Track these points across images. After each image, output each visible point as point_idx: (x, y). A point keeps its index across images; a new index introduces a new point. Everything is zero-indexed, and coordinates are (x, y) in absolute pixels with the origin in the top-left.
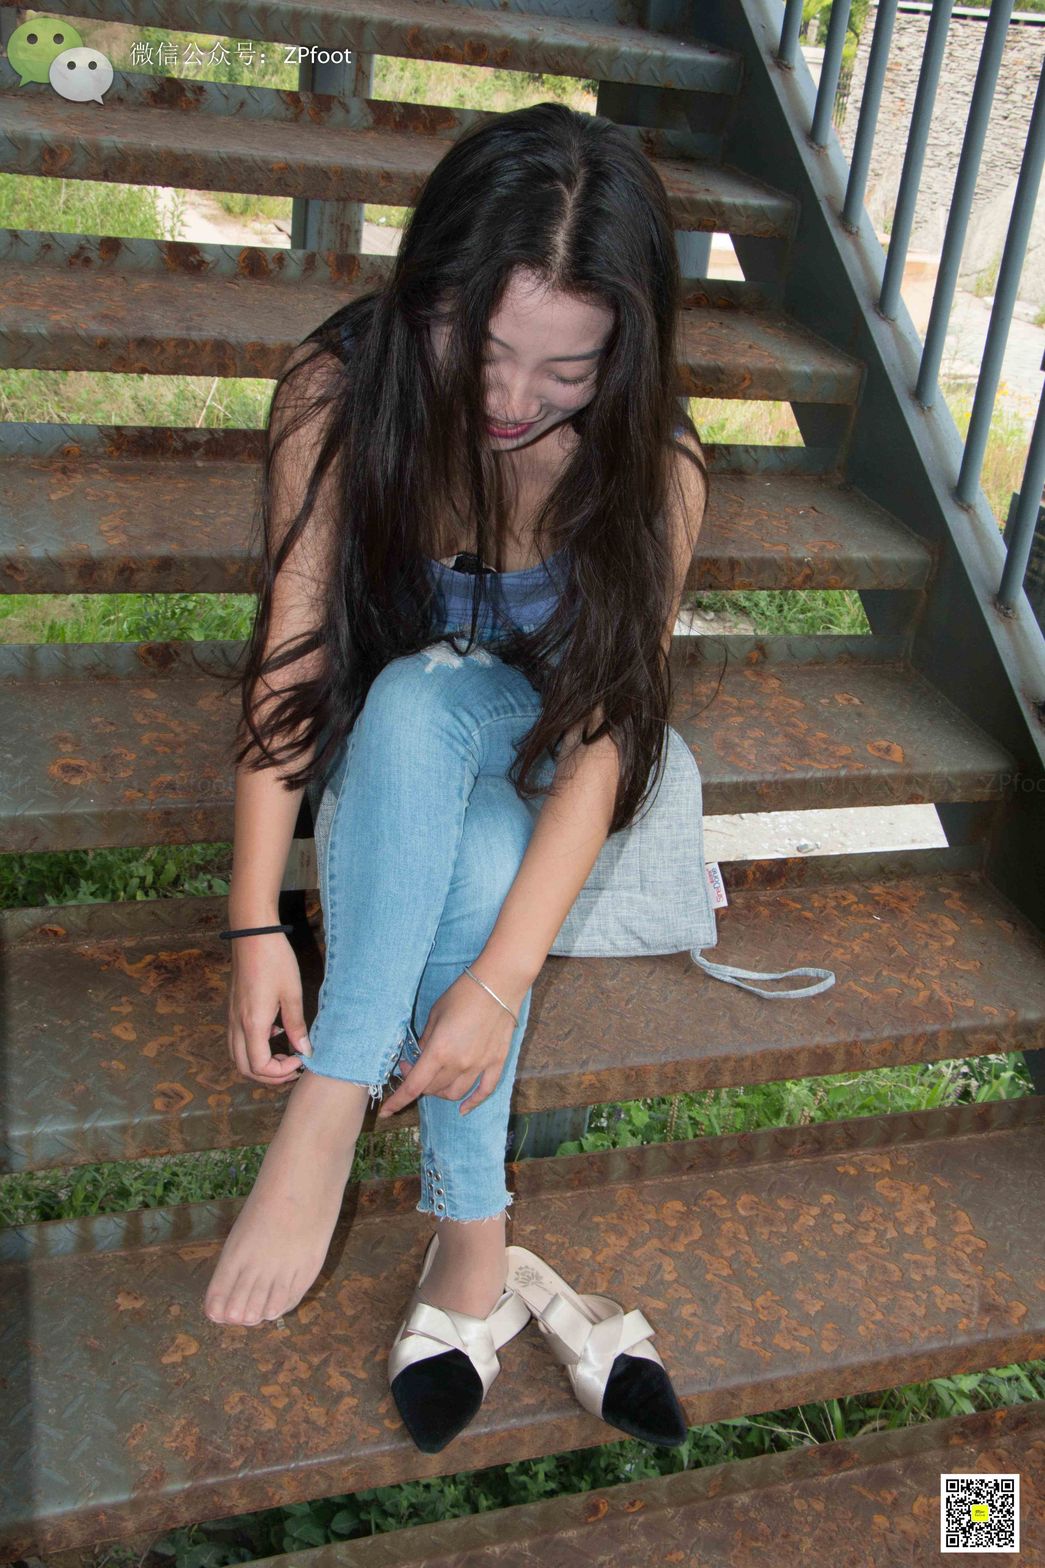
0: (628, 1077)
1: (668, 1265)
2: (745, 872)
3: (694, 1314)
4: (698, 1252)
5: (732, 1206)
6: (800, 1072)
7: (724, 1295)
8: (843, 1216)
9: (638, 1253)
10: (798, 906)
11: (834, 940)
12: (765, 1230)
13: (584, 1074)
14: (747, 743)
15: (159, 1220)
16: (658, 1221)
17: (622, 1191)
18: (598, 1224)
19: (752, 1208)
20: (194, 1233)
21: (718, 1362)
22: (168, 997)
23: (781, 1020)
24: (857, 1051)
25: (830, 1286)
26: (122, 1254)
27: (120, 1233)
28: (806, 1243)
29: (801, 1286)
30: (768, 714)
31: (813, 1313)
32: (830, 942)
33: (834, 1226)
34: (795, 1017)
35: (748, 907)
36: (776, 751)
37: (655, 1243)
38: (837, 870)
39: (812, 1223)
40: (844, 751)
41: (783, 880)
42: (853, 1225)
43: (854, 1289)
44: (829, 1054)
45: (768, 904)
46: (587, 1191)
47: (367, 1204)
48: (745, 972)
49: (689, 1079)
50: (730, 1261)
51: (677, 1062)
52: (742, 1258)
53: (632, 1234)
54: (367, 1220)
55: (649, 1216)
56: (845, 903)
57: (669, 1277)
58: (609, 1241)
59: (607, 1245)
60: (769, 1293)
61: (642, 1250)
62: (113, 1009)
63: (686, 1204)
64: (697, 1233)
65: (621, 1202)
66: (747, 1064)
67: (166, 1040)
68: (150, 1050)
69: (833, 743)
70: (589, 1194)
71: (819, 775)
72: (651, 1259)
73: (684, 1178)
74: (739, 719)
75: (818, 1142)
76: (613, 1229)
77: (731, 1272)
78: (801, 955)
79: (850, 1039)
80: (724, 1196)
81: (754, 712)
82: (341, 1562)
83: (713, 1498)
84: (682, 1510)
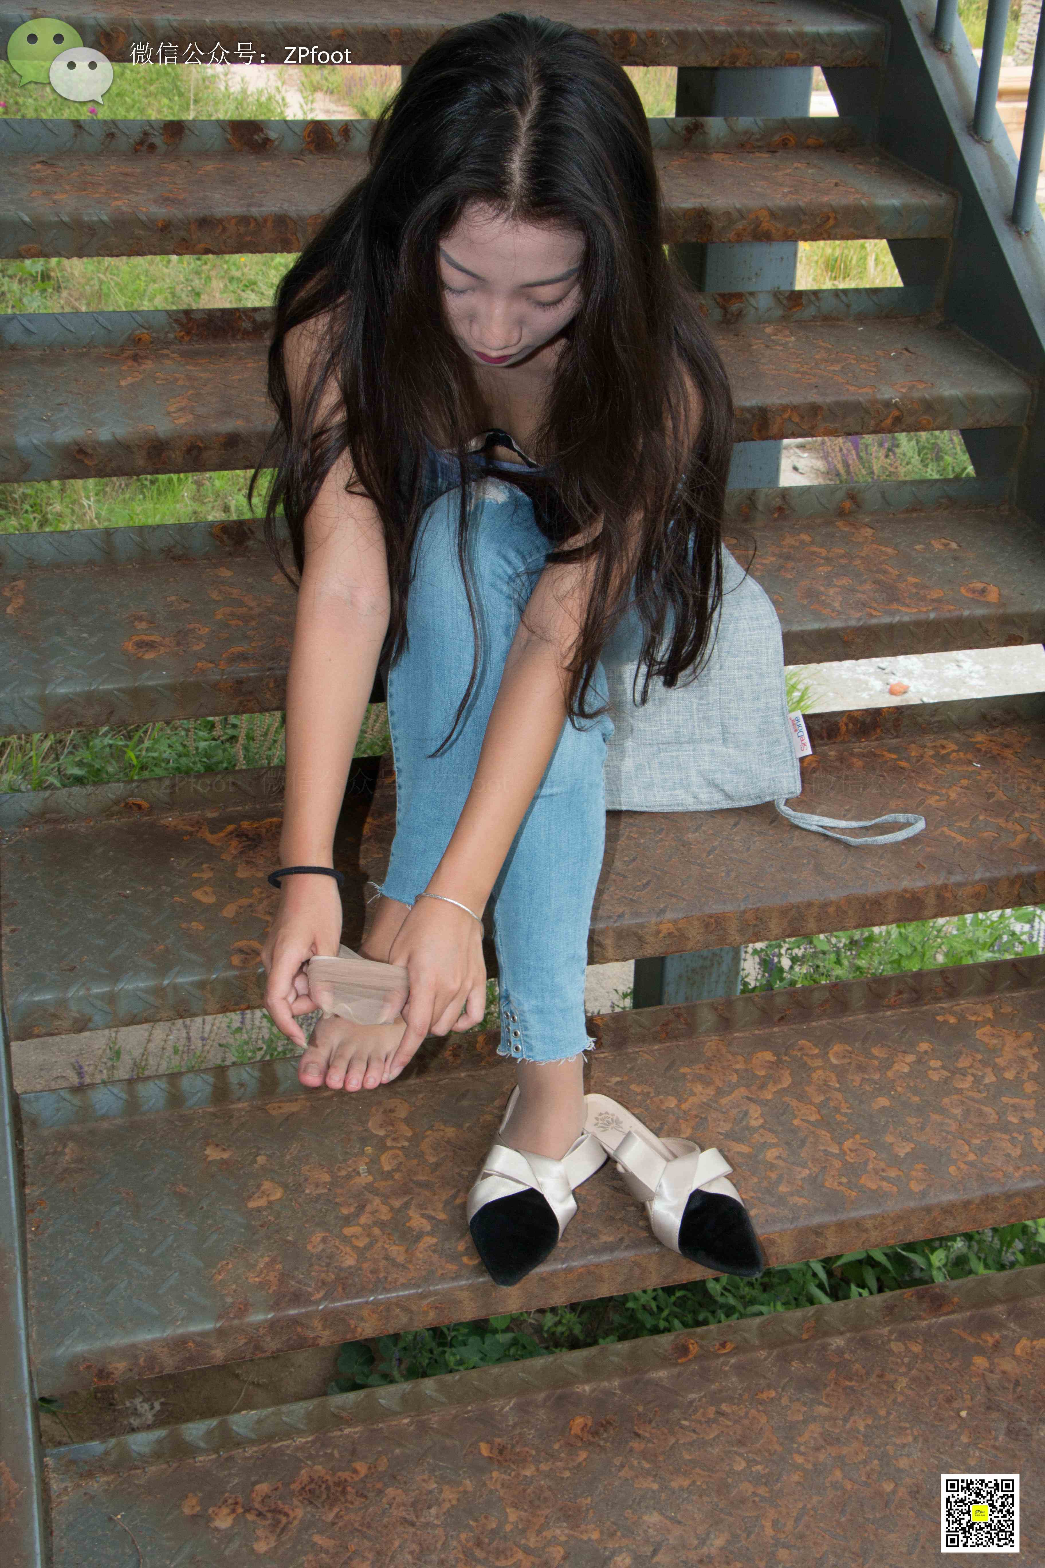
0: (707, 925)
1: (755, 1111)
2: (836, 724)
3: (779, 1158)
4: (787, 1099)
5: (824, 1055)
6: (889, 918)
7: (811, 1139)
8: (940, 1063)
9: (724, 1101)
10: (894, 756)
11: (929, 788)
12: (858, 1078)
13: (661, 923)
14: (832, 592)
15: (245, 1076)
16: (746, 1070)
17: (711, 1043)
18: (684, 1075)
19: (845, 1057)
20: (281, 1088)
21: (802, 1201)
22: (248, 862)
23: (868, 865)
24: (948, 895)
25: (922, 1129)
26: (211, 1110)
27: (209, 1089)
28: (899, 1089)
29: (891, 1129)
30: (858, 562)
31: (902, 1155)
32: (924, 790)
33: (930, 1072)
34: (882, 863)
35: (842, 760)
36: (863, 597)
37: (742, 1091)
38: (936, 719)
39: (906, 1069)
40: (936, 594)
41: (878, 731)
42: (949, 1071)
43: (947, 1132)
44: (918, 898)
45: (862, 755)
46: (675, 1043)
47: (450, 1058)
48: (832, 820)
49: (772, 926)
50: (820, 1107)
51: (758, 909)
52: (832, 1104)
53: (719, 1083)
54: (452, 1075)
55: (737, 1066)
56: (944, 752)
57: (754, 1123)
58: (695, 1089)
59: (694, 1094)
60: (858, 1137)
61: (729, 1098)
62: (195, 875)
63: (776, 1054)
64: (786, 1082)
65: (709, 1054)
66: (831, 910)
67: (245, 901)
68: (229, 911)
69: (925, 587)
70: (677, 1046)
71: (906, 619)
72: (738, 1106)
73: (776, 1029)
74: (827, 569)
75: (916, 992)
76: (700, 1079)
77: (819, 1117)
78: (893, 804)
79: (939, 883)
80: (816, 1046)
81: (843, 561)
82: (431, 1397)
83: (806, 1340)
84: (775, 1352)
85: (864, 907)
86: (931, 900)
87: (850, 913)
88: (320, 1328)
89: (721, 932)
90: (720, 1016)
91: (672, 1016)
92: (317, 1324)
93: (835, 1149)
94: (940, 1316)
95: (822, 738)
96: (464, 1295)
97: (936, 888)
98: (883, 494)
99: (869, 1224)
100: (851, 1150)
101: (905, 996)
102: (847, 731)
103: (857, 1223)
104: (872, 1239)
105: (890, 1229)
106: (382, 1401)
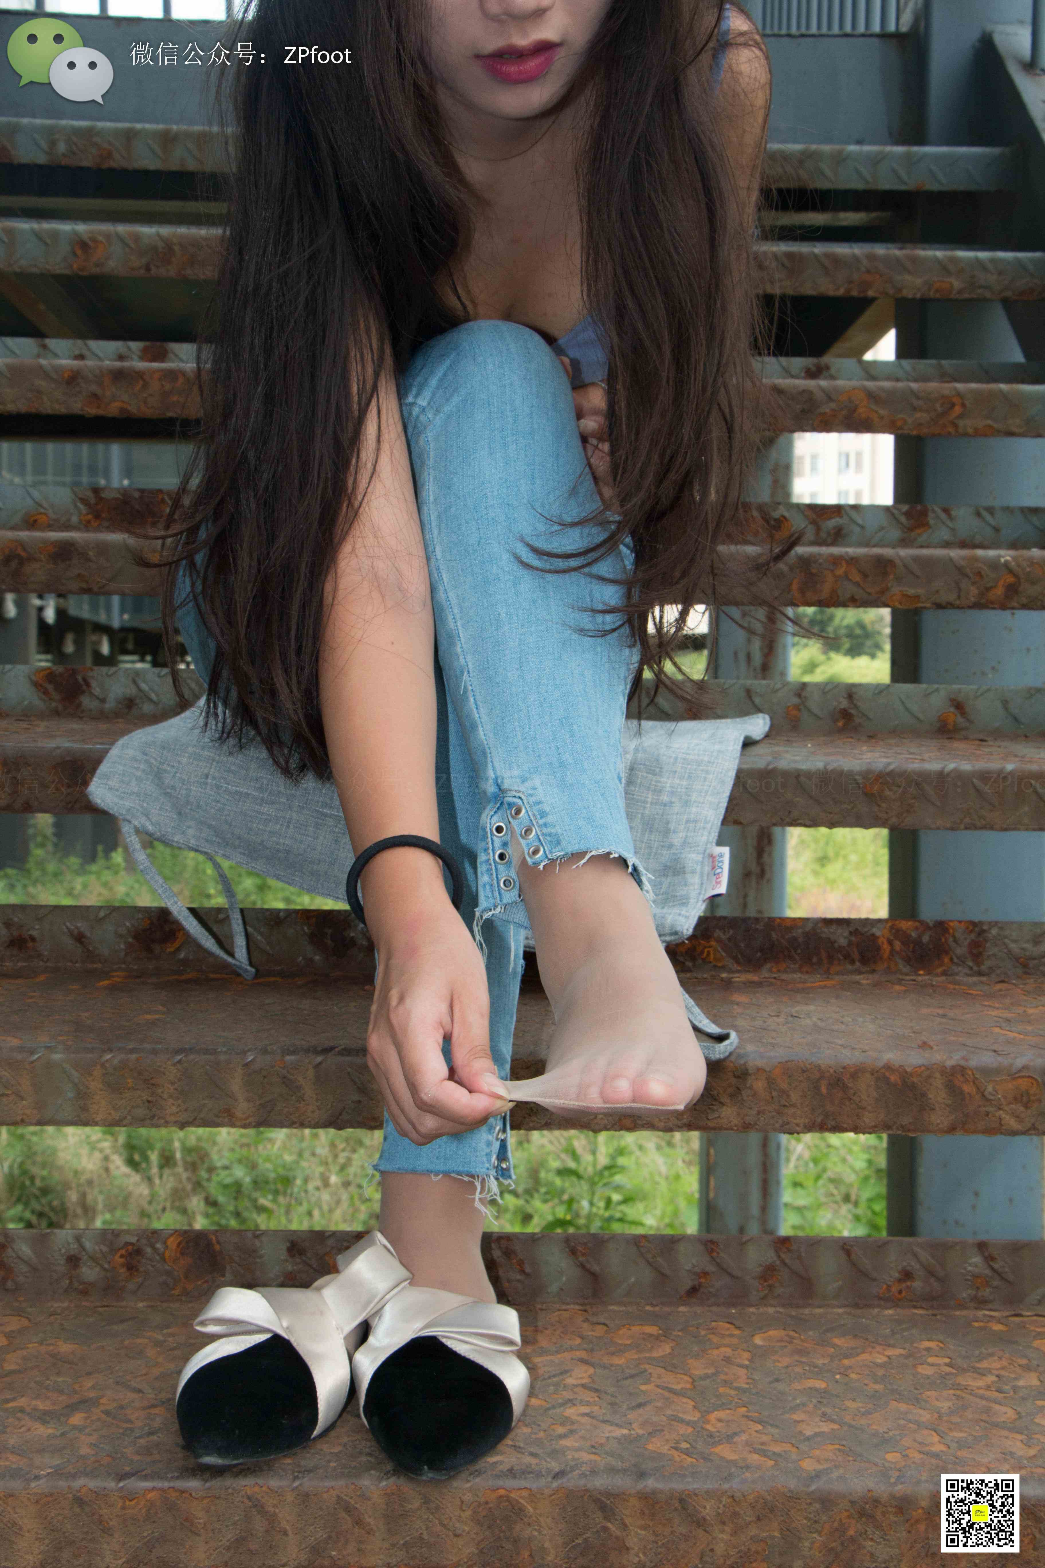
1: (583, 1372)
3: (586, 1415)
4: (645, 1366)
5: (746, 1337)
7: (657, 1404)
16: (601, 1338)
21: (589, 1458)
24: (968, 1088)
25: (866, 1413)
28: (853, 1375)
29: (809, 1409)
31: (809, 1433)
33: (921, 1367)
37: (578, 1354)
73: (682, 1309)
77: (689, 1387)
79: (950, 1063)
80: (740, 1329)
85: (817, 1088)
86: (938, 1094)
87: (795, 1097)
90: (582, 1266)
93: (694, 1416)
95: (853, 962)
97: (943, 1071)
99: (709, 1510)
100: (719, 1420)
101: (917, 1284)
102: (892, 952)
105: (752, 1531)
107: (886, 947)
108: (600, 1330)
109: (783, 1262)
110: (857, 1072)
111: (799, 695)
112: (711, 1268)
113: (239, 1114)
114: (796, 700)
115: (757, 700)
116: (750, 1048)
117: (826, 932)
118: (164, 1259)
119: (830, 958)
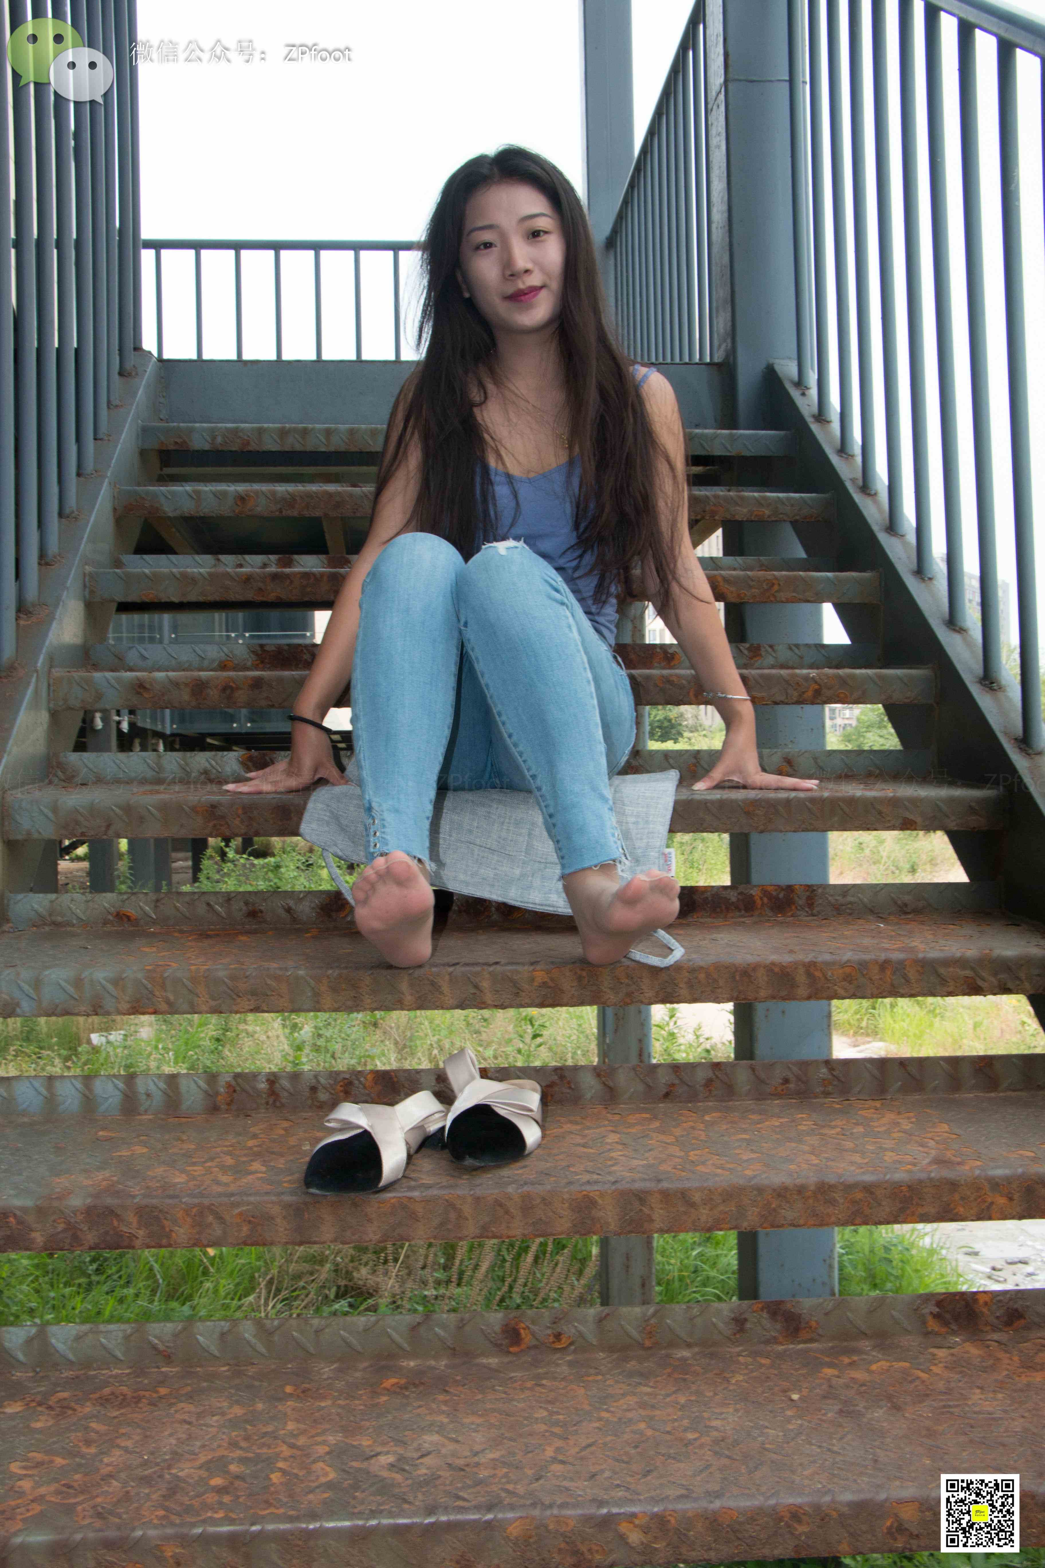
0: (579, 979)
2: (752, 896)
4: (648, 1132)
5: (700, 1117)
7: (660, 1149)
8: (812, 1123)
12: (726, 1126)
13: (534, 970)
15: (153, 1088)
16: (619, 1120)
17: (595, 1109)
19: (720, 1118)
24: (818, 974)
25: (775, 1149)
26: (120, 1118)
27: (119, 1097)
28: (764, 1132)
29: (743, 1148)
31: (746, 1159)
33: (800, 1126)
37: (608, 1128)
38: (846, 899)
39: (777, 1124)
41: (794, 908)
42: (819, 1126)
43: (799, 1151)
44: (788, 975)
50: (678, 1136)
52: (691, 1136)
55: (612, 1119)
60: (707, 1150)
63: (653, 1115)
64: (655, 1126)
65: (589, 1112)
66: (702, 976)
73: (661, 1106)
77: (674, 1141)
79: (807, 960)
80: (694, 1113)
82: (248, 1342)
83: (650, 1348)
84: (615, 1356)
85: (734, 977)
86: (801, 978)
87: (721, 983)
88: (135, 1225)
89: (594, 988)
91: (555, 1078)
92: (133, 1219)
93: (679, 1154)
94: (799, 1343)
95: (740, 910)
96: (276, 1210)
97: (804, 965)
98: (815, 759)
99: (697, 1197)
100: (696, 1155)
101: (792, 1086)
102: (763, 904)
103: (682, 1193)
104: (703, 1218)
105: (721, 1208)
106: (200, 1338)
107: (759, 902)
108: (617, 1117)
109: (717, 1077)
110: (755, 967)
111: (695, 758)
112: (677, 1082)
113: (406, 1003)
114: (694, 761)
115: (671, 761)
116: (694, 956)
117: (724, 894)
118: (365, 1087)
119: (728, 909)
